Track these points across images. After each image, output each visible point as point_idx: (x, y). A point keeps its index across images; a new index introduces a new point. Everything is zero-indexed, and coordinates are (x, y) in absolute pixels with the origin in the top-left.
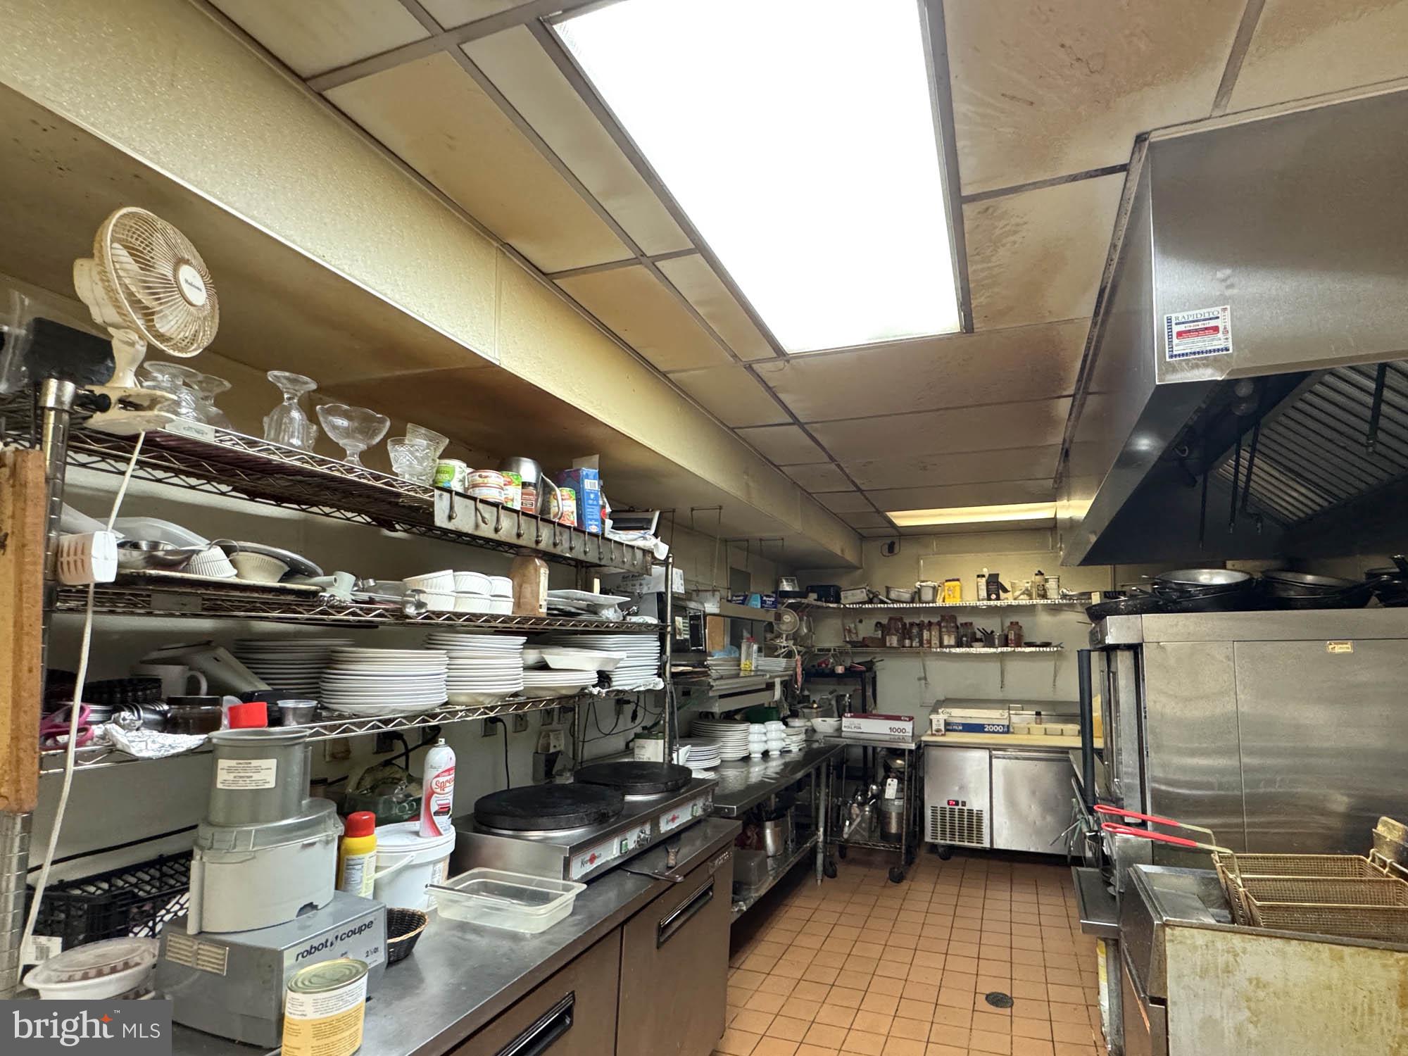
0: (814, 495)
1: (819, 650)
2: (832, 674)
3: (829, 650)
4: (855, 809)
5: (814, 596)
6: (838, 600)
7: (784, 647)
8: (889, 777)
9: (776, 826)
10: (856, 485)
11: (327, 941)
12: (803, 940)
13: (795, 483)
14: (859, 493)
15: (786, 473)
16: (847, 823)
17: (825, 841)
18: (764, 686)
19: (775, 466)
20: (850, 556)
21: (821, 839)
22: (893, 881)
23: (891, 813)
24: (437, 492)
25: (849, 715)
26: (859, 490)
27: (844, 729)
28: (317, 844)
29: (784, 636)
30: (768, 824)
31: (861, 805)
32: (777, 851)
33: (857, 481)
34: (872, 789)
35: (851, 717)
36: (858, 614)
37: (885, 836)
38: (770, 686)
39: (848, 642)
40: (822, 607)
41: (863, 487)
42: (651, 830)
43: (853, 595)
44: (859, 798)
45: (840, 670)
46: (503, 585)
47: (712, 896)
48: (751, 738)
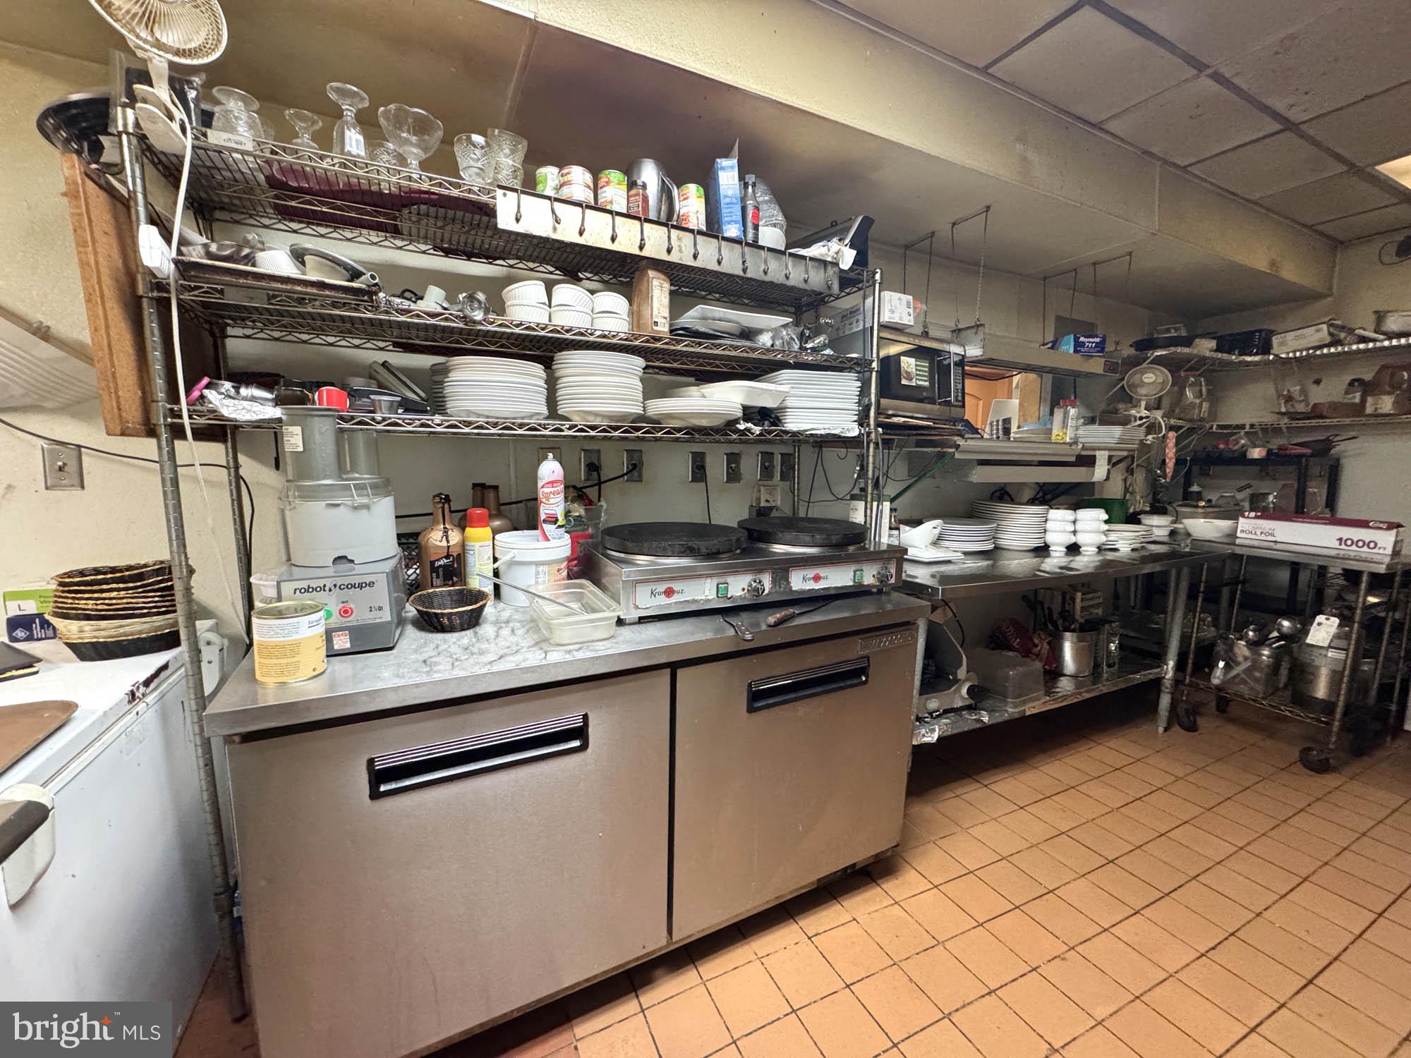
0: (1194, 170)
1: (1220, 427)
2: (1241, 459)
3: (1242, 427)
4: (1242, 649)
5: (1213, 344)
6: (1266, 348)
7: (1141, 418)
8: (1321, 613)
9: (1080, 640)
10: (1276, 115)
11: (325, 586)
12: (1095, 790)
13: (1145, 152)
14: (1288, 134)
15: (1118, 133)
16: (1221, 664)
17: (1177, 682)
18: (1073, 459)
19: (1093, 125)
20: (1293, 273)
21: (1170, 675)
22: (1306, 766)
23: (1318, 668)
24: (499, 192)
25: (1253, 514)
26: (1289, 126)
27: (1239, 534)
28: (342, 507)
29: (1143, 404)
30: (1068, 635)
31: (1255, 645)
32: (1079, 669)
33: (1279, 105)
34: (1280, 625)
35: (1256, 517)
36: (1308, 365)
37: (1302, 699)
38: (1087, 461)
39: (1283, 414)
40: (1231, 363)
41: (1296, 115)
42: (774, 581)
43: (1297, 338)
44: (1251, 633)
45: (1256, 453)
46: (614, 301)
47: (866, 682)
48: (1049, 525)
